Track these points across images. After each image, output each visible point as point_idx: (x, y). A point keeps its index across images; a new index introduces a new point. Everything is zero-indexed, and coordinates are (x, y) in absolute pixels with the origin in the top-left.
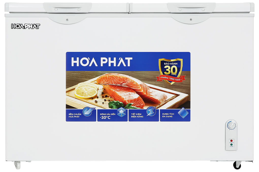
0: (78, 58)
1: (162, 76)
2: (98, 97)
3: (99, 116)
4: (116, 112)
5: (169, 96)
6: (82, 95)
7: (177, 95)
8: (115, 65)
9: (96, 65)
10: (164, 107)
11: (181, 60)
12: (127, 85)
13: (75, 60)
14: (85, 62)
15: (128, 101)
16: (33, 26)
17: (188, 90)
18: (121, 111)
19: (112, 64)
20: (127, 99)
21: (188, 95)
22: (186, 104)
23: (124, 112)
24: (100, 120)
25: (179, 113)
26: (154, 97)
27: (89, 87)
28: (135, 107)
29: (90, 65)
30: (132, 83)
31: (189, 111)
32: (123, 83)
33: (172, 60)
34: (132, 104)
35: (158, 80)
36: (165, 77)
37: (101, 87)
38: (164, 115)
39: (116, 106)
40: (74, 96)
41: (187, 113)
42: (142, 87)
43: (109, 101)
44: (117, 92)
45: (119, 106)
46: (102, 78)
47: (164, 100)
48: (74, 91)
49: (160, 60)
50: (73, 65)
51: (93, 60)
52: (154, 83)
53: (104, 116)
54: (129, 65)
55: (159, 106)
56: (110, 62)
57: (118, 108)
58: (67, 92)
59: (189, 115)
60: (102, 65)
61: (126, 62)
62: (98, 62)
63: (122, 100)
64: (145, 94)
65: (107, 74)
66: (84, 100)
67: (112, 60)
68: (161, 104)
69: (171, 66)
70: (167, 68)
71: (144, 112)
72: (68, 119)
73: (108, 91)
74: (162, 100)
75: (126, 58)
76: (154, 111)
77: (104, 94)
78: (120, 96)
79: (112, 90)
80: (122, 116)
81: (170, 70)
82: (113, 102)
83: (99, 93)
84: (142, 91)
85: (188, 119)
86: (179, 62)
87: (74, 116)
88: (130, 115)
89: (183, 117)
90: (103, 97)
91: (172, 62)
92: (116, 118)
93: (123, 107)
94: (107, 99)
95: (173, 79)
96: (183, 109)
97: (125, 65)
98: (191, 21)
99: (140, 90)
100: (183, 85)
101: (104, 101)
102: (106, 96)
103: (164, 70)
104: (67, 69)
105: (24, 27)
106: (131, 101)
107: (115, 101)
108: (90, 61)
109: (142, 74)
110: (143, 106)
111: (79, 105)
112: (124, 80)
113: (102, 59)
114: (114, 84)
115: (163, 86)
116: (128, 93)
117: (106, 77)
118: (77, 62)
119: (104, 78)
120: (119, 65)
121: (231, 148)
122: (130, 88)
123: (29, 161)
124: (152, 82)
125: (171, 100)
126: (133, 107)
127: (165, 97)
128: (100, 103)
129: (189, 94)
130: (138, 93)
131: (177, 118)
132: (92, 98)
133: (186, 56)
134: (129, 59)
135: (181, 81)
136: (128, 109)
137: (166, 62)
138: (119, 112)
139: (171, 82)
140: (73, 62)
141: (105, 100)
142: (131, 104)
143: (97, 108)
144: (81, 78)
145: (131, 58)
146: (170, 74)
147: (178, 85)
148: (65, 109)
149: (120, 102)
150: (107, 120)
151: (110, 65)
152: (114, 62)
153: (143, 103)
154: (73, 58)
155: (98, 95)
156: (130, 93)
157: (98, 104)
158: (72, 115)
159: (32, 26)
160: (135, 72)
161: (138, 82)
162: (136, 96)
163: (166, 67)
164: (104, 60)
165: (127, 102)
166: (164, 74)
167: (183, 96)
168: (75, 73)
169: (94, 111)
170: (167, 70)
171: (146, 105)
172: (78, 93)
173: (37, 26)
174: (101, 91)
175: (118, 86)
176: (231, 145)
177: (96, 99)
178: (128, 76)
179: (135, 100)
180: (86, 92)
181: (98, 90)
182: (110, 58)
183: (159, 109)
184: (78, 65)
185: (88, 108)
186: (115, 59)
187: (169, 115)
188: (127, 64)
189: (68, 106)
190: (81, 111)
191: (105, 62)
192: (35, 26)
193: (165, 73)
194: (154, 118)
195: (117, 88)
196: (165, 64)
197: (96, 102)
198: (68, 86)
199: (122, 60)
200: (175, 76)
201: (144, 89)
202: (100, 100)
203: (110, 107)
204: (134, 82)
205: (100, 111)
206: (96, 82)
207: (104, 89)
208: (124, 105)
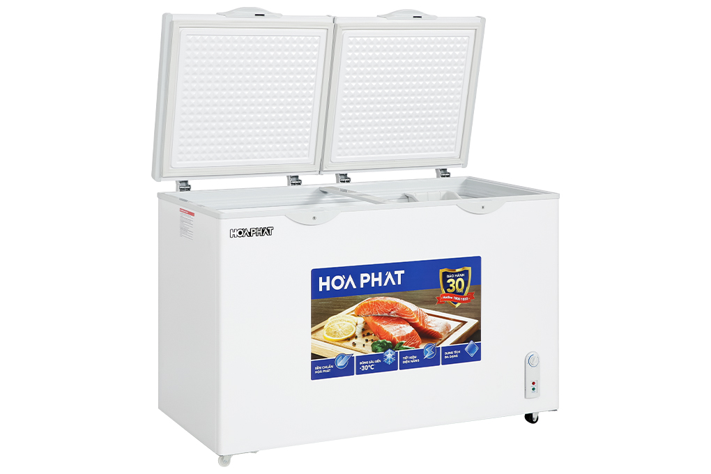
0: (328, 278)
1: (444, 295)
2: (356, 337)
3: (359, 366)
4: (381, 357)
5: (454, 325)
6: (334, 336)
7: (464, 323)
8: (380, 285)
9: (354, 287)
10: (447, 343)
11: (469, 269)
12: (397, 314)
13: (324, 280)
14: (338, 283)
15: (398, 338)
16: (263, 231)
17: (477, 314)
18: (389, 355)
19: (376, 283)
20: (397, 336)
21: (477, 321)
22: (475, 334)
23: (393, 356)
24: (360, 372)
25: (466, 349)
26: (433, 329)
27: (344, 322)
28: (407, 347)
29: (346, 288)
30: (404, 309)
31: (479, 345)
32: (392, 310)
33: (458, 270)
34: (404, 342)
35: (439, 302)
36: (449, 297)
37: (361, 320)
38: (447, 355)
39: (382, 347)
40: (323, 339)
41: (477, 349)
42: (417, 315)
43: (372, 340)
44: (383, 326)
45: (385, 348)
46: (362, 306)
47: (447, 332)
48: (322, 330)
49: (442, 271)
50: (321, 289)
51: (350, 279)
52: (433, 307)
53: (365, 365)
54: (399, 283)
55: (440, 342)
56: (374, 280)
57: (385, 351)
58: (312, 333)
59: (479, 351)
60: (362, 286)
61: (395, 277)
62: (357, 281)
63: (389, 337)
64: (422, 325)
65: (369, 300)
66: (337, 343)
67: (376, 276)
68: (443, 339)
69: (455, 279)
70: (451, 283)
71: (420, 354)
72: (315, 376)
73: (371, 326)
74: (444, 332)
75: (396, 272)
76: (434, 350)
77: (366, 331)
78: (388, 332)
79: (376, 323)
80: (389, 362)
81: (455, 285)
82: (378, 343)
83: (358, 331)
84: (418, 321)
85: (477, 357)
86: (466, 272)
87: (322, 370)
88: (401, 360)
89: (472, 355)
90: (364, 336)
91: (457, 273)
92: (382, 367)
93: (392, 349)
94: (369, 338)
95: (459, 299)
96: (472, 342)
97: (394, 283)
98: (483, 210)
99: (415, 320)
100: (472, 307)
101: (364, 343)
102: (368, 334)
103: (447, 286)
104: (313, 297)
105: (250, 233)
106: (403, 338)
107: (381, 341)
108: (346, 280)
109: (418, 294)
110: (419, 344)
111: (330, 351)
112: (393, 306)
113: (362, 275)
114: (379, 314)
115: (446, 311)
116: (398, 326)
117: (368, 304)
118: (327, 284)
119: (365, 306)
120: (385, 284)
121: (534, 394)
122: (400, 319)
123: (255, 452)
124: (431, 306)
125: (456, 331)
126: (405, 346)
127: (448, 327)
128: (359, 347)
129: (479, 319)
130: (412, 325)
131: (464, 358)
132: (348, 339)
133: (475, 262)
134: (399, 273)
135: (469, 301)
136: (399, 351)
137: (449, 273)
138: (386, 357)
139: (456, 303)
140: (321, 284)
141: (367, 341)
142: (402, 343)
143: (356, 354)
144: (333, 308)
145: (403, 272)
146: (455, 292)
147: (465, 307)
148: (309, 360)
149: (388, 342)
150: (369, 371)
151: (373, 285)
152: (379, 279)
153: (418, 339)
154: (321, 279)
155: (357, 334)
156: (402, 325)
157: (357, 347)
158: (319, 370)
159: (261, 232)
160: (407, 292)
161: (412, 307)
162: (408, 329)
163: (449, 281)
164: (365, 278)
165: (397, 340)
166: (446, 292)
167: (471, 322)
168: (323, 302)
169: (351, 359)
170: (451, 285)
171: (423, 342)
172: (328, 334)
173: (269, 231)
174: (361, 326)
175: (385, 317)
176: (533, 389)
177: (354, 340)
178: (398, 300)
179: (408, 337)
180: (340, 330)
181: (357, 325)
182: (373, 274)
183: (441, 346)
184: (328, 289)
185: (343, 355)
186: (380, 274)
187: (454, 354)
188: (396, 281)
189: (314, 356)
190: (332, 362)
191: (367, 281)
192: (266, 230)
193: (449, 290)
194: (433, 362)
195: (383, 320)
196: (448, 276)
197: (354, 344)
198: (313, 324)
199: (390, 276)
200: (461, 294)
201: (420, 318)
202: (360, 341)
203: (373, 351)
204: (407, 308)
205: (360, 359)
206: (354, 313)
207: (366, 323)
208: (393, 345)
